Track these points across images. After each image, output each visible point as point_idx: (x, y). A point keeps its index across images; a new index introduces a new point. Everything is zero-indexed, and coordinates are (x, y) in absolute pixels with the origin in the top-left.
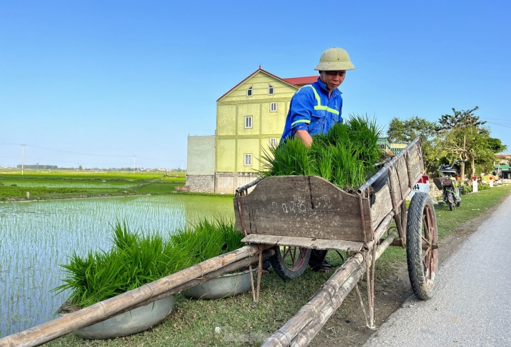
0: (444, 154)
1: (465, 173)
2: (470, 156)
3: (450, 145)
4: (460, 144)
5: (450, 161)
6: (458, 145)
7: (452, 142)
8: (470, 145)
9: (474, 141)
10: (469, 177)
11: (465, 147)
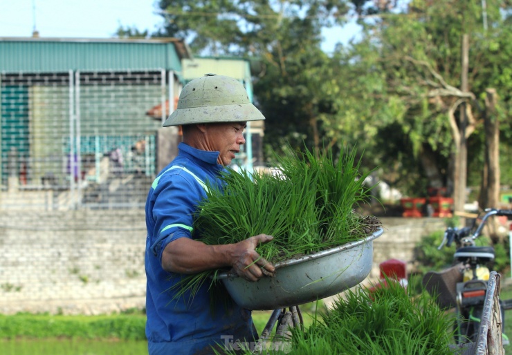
0: (395, 109)
1: (469, 183)
2: (483, 115)
3: (413, 70)
4: (447, 66)
5: (416, 138)
6: (441, 69)
7: (423, 60)
8: (483, 70)
9: (495, 53)
10: (484, 199)
11: (465, 80)
